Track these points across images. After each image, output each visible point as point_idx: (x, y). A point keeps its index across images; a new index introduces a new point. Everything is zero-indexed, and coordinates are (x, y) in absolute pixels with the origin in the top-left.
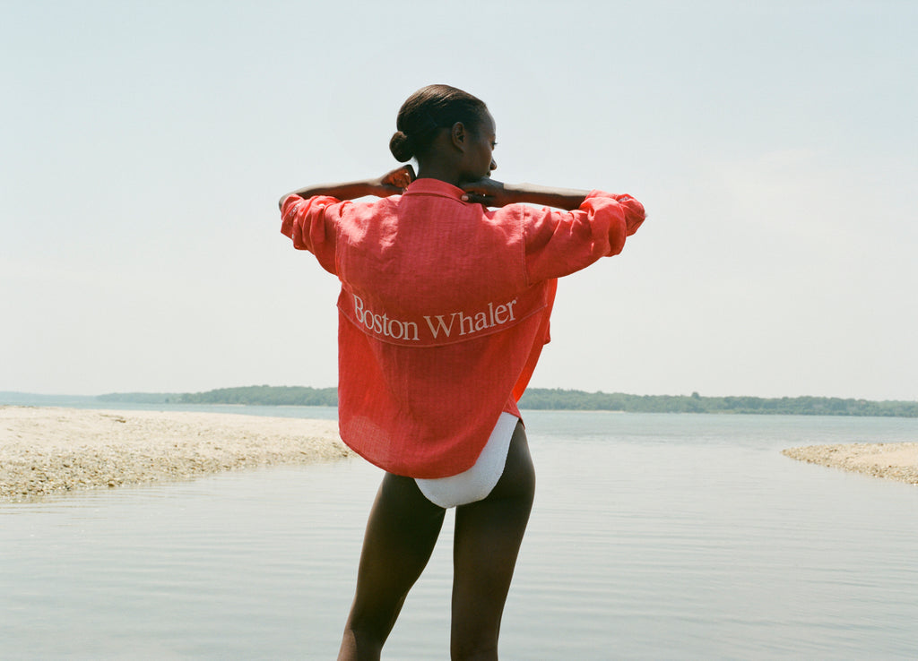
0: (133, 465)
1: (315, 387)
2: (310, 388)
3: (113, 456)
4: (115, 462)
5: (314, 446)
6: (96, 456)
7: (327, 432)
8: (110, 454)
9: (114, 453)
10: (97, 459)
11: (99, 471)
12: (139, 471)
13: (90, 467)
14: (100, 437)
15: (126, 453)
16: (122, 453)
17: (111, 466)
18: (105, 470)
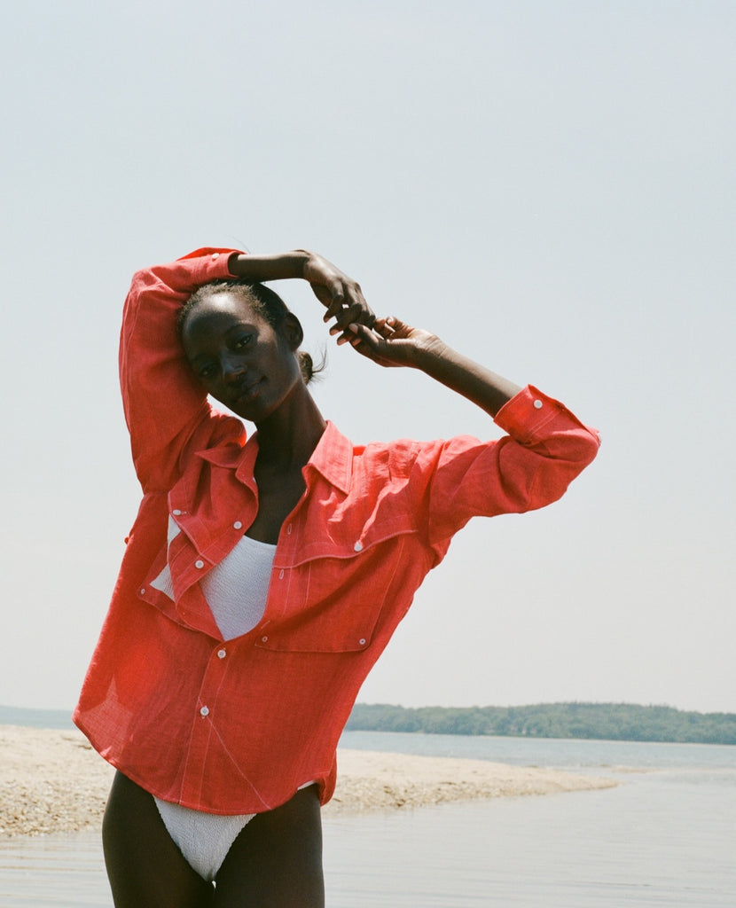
0: (75, 809)
1: (406, 705)
2: (399, 707)
3: (49, 795)
4: (49, 805)
5: (356, 790)
6: (24, 796)
7: (385, 770)
8: (47, 793)
9: (51, 792)
10: (24, 800)
11: (21, 817)
12: (81, 818)
13: (10, 811)
14: (41, 769)
15: (70, 792)
16: (64, 793)
17: (42, 810)
18: (31, 816)
